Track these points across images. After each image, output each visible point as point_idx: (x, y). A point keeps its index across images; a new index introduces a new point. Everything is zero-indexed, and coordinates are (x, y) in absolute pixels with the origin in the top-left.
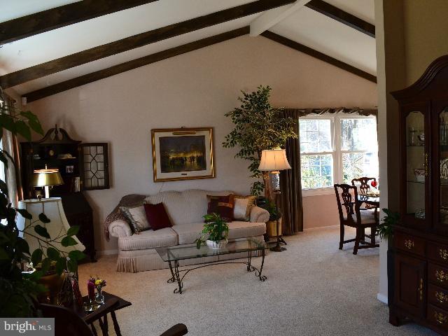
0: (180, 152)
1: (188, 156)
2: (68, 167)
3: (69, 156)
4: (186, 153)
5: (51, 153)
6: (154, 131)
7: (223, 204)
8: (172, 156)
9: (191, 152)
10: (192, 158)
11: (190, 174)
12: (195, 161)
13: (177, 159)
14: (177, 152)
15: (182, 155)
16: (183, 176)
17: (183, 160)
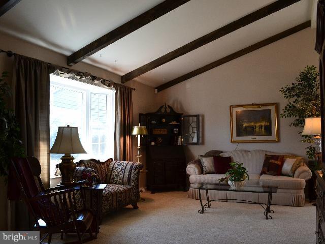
0: (251, 122)
1: (258, 125)
2: (175, 129)
3: (174, 123)
4: (256, 122)
5: (164, 120)
6: (232, 107)
7: (273, 161)
8: (245, 125)
9: (260, 122)
10: (261, 127)
11: (258, 138)
12: (263, 129)
13: (248, 127)
14: (249, 122)
15: (252, 124)
16: (252, 140)
17: (253, 128)
